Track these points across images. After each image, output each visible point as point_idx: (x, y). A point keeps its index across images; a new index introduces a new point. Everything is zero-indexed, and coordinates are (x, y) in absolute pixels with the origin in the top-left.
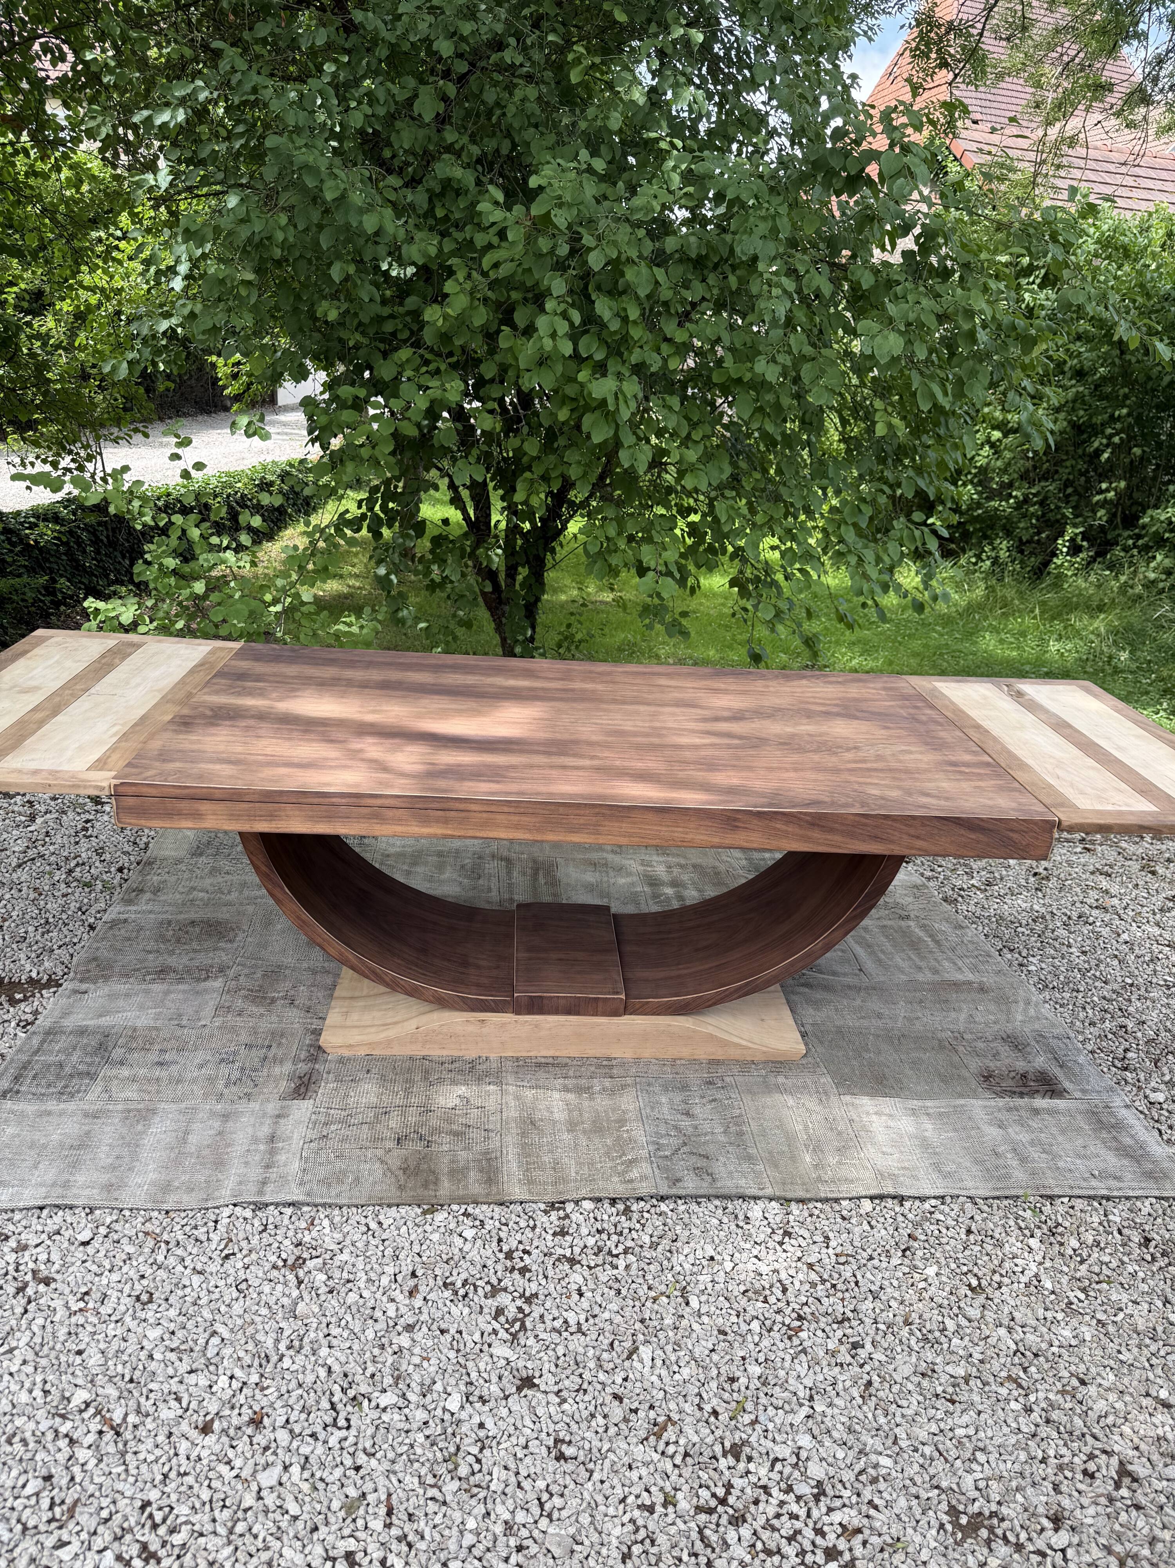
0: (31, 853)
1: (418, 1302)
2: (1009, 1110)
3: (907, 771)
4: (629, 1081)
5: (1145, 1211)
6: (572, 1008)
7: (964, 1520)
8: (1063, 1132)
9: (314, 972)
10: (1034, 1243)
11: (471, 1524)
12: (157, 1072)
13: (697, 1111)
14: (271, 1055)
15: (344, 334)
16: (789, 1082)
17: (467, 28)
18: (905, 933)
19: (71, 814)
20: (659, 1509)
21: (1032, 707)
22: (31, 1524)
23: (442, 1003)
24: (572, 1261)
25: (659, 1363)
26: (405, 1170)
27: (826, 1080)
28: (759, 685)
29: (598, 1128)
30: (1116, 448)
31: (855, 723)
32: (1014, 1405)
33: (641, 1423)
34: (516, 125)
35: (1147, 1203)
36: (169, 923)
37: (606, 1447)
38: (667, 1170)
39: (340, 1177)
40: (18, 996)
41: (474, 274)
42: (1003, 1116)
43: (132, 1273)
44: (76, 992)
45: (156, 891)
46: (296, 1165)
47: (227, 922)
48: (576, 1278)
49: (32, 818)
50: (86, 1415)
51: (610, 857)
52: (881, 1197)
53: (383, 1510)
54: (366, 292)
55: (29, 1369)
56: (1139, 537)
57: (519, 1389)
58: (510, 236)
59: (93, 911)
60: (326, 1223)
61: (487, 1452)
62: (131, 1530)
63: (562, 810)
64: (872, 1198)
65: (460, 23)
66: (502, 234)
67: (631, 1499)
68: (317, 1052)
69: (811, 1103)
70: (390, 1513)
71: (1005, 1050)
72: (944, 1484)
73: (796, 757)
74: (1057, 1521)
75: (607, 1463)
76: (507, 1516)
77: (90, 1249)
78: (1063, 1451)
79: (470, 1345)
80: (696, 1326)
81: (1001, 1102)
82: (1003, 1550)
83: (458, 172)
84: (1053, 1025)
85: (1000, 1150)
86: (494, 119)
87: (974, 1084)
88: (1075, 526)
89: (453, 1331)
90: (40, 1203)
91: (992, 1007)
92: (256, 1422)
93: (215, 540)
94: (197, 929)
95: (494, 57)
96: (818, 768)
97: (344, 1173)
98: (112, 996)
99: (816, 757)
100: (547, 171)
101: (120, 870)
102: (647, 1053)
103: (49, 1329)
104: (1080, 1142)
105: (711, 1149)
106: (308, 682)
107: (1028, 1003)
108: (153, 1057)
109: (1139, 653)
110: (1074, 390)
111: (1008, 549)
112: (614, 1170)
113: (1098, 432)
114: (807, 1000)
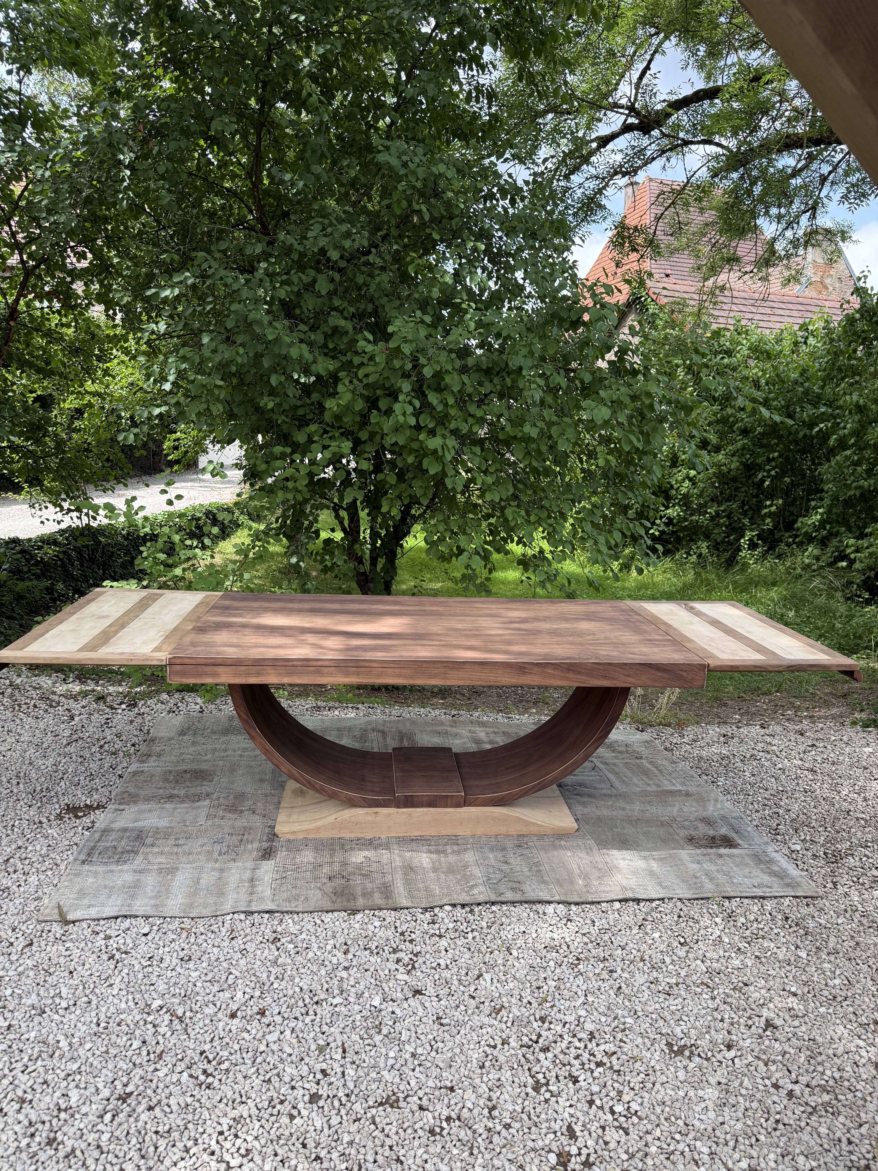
0: (75, 737)
1: (350, 956)
2: (704, 855)
3: (623, 644)
4: (469, 846)
5: (786, 904)
6: (432, 803)
7: (675, 1048)
8: (737, 866)
9: (266, 796)
10: (718, 920)
11: (392, 1054)
12: (176, 849)
13: (512, 861)
14: (245, 838)
15: (275, 417)
16: (568, 844)
17: (347, 244)
18: (639, 766)
19: (96, 715)
20: (499, 1046)
21: (699, 614)
22: (137, 1062)
23: (352, 804)
24: (440, 936)
25: (495, 981)
26: (335, 894)
27: (591, 842)
28: (536, 606)
29: (451, 870)
30: (773, 479)
31: (593, 623)
32: (704, 996)
33: (486, 1008)
34: (376, 295)
35: (787, 899)
36: (170, 772)
37: (467, 1018)
38: (495, 889)
39: (296, 898)
40: (80, 814)
41: (355, 381)
42: (700, 858)
43: (177, 947)
44: (117, 810)
45: (159, 755)
46: (268, 893)
47: (207, 770)
48: (444, 943)
49: (72, 718)
50: (161, 1013)
51: (449, 729)
52: (626, 900)
53: (340, 1050)
54: (291, 391)
55: (124, 992)
56: (796, 536)
57: (414, 996)
58: (377, 360)
59: (120, 767)
60: (290, 921)
61: (397, 1024)
62: (195, 1063)
63: (425, 665)
64: (620, 901)
65: (343, 242)
66: (372, 358)
67: (483, 1043)
68: (273, 836)
69: (583, 855)
70: (344, 1051)
71: (702, 826)
72: (664, 1031)
73: (559, 639)
74: (729, 1047)
75: (468, 1026)
76: (412, 1050)
77: (149, 937)
78: (734, 1015)
79: (383, 976)
80: (516, 964)
81: (699, 851)
82: (697, 1059)
83: (342, 323)
84: (732, 812)
85: (698, 875)
86: (363, 293)
87: (682, 842)
88: (752, 530)
89: (372, 970)
90: (116, 914)
91: (694, 804)
92: (262, 1013)
93: (188, 542)
94: (189, 775)
95: (363, 259)
96: (571, 643)
97: (298, 895)
98: (140, 812)
99: (570, 639)
100: (398, 323)
101: (133, 745)
102: (479, 831)
103: (132, 974)
104: (747, 870)
105: (521, 878)
107: (716, 801)
108: (171, 842)
109: (801, 612)
110: (741, 442)
111: (708, 547)
112: (462, 890)
113: (760, 468)
114: (579, 802)
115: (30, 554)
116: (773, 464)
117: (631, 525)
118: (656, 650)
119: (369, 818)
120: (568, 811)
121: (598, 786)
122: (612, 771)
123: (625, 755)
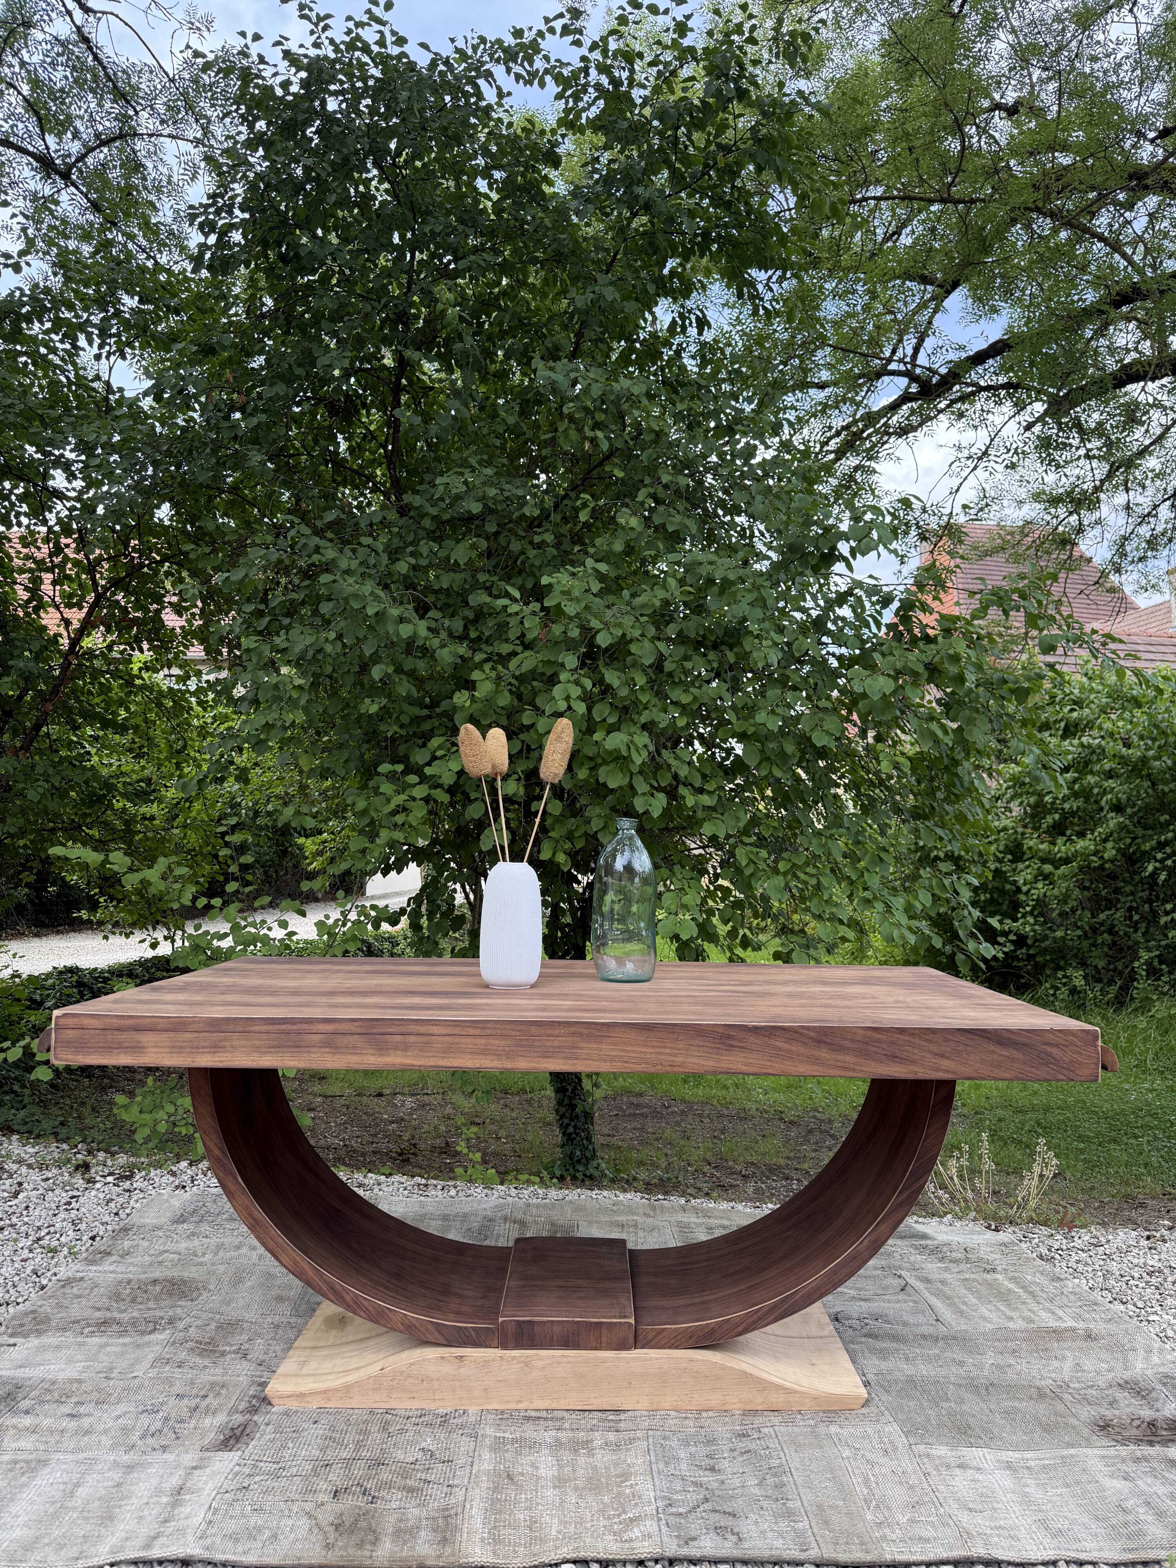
0: (4, 1223)
2: (1137, 1460)
3: (930, 1008)
4: (639, 1434)
6: (569, 1340)
9: (277, 1326)
12: (65, 1423)
13: (724, 1465)
14: (205, 1404)
16: (845, 1432)
18: (990, 1285)
19: (59, 1192)
23: (417, 1337)
26: (337, 1527)
27: (893, 1430)
29: (594, 1485)
31: (874, 987)
36: (129, 1282)
38: (679, 1527)
39: (252, 1533)
42: (1130, 1467)
45: (125, 1254)
46: (200, 1516)
47: (193, 1280)
52: (970, 1562)
59: (49, 1273)
64: (956, 1563)
68: (260, 1402)
69: (876, 1456)
71: (1125, 1400)
81: (1124, 1452)
85: (1129, 1504)
87: (1086, 1432)
88: (1148, 949)
91: (1105, 1355)
94: (158, 1288)
97: (259, 1529)
98: (41, 1349)
101: (93, 1238)
102: (665, 1402)
105: (738, 1505)
107: (1149, 1351)
108: (66, 1408)
110: (1114, 821)
111: (1085, 977)
112: (609, 1529)
113: (1147, 856)
114: (872, 1351)
115: (90, 988)
116: (1168, 850)
117: (947, 882)
119: (447, 1369)
120: (849, 1365)
121: (911, 1320)
122: (938, 1294)
123: (963, 1266)
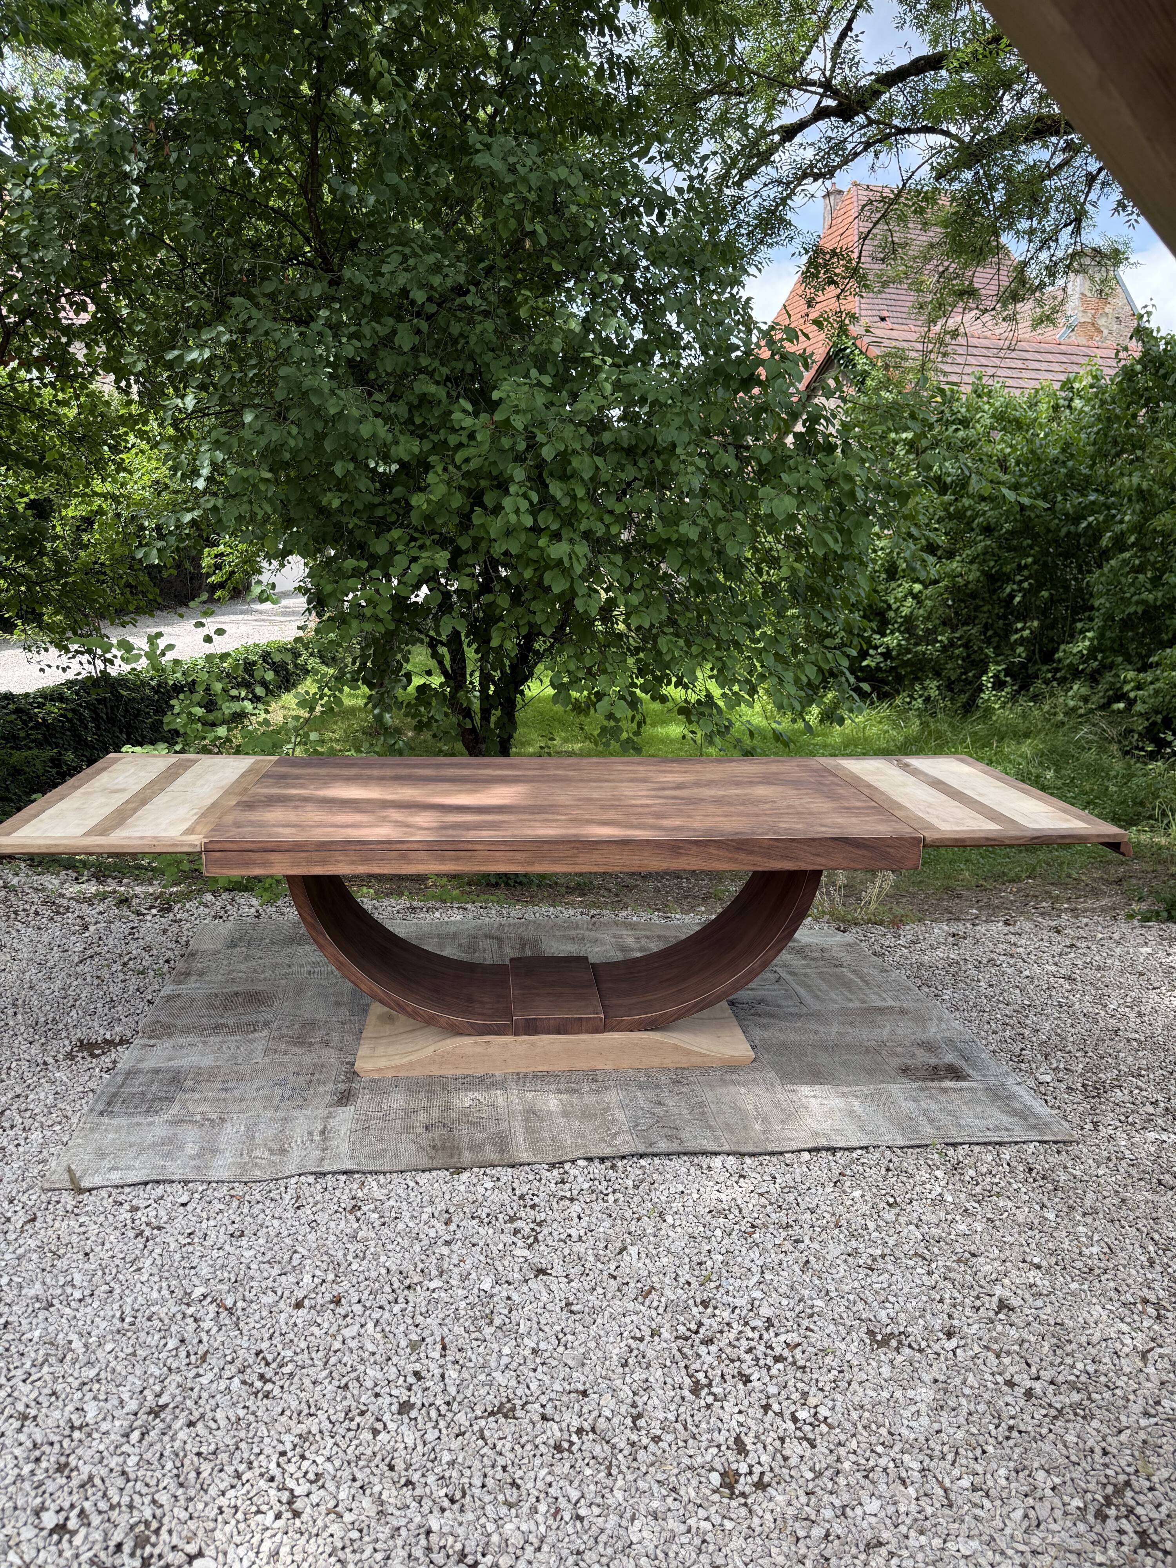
0: (89, 952)
1: (453, 1227)
2: (922, 1090)
3: (811, 813)
4: (611, 1083)
5: (1030, 1151)
6: (561, 1029)
7: (879, 1337)
8: (966, 1103)
9: (343, 1023)
10: (939, 1174)
11: (506, 1351)
12: (223, 1095)
13: (667, 1101)
14: (315, 1078)
15: (344, 520)
16: (741, 1078)
17: (436, 280)
18: (838, 977)
19: (118, 924)
20: (648, 1338)
21: (915, 772)
22: (174, 1366)
23: (456, 1031)
24: (572, 1200)
25: (643, 1255)
26: (433, 1147)
27: (772, 1075)
28: (698, 767)
29: (587, 1114)
30: (1026, 593)
31: (773, 787)
32: (919, 1270)
33: (631, 1290)
34: (478, 350)
35: (1032, 1145)
36: (216, 995)
37: (605, 1304)
38: (644, 1137)
39: (382, 1154)
40: (97, 1052)
41: (450, 468)
42: (916, 1093)
43: (225, 1220)
44: (146, 1045)
45: (201, 974)
46: (345, 1147)
47: (265, 992)
48: (576, 1208)
49: (86, 928)
50: (205, 1303)
51: (586, 933)
52: (817, 1150)
53: (439, 1347)
54: (363, 483)
55: (156, 1278)
56: (1057, 670)
57: (536, 1277)
58: (479, 437)
59: (149, 990)
60: (374, 1184)
61: (514, 1313)
62: (249, 1366)
63: (546, 846)
64: (810, 1151)
65: (431, 278)
66: (472, 436)
67: (626, 1334)
68: (353, 1075)
69: (761, 1092)
70: (444, 1348)
71: (920, 1053)
72: (864, 1316)
73: (725, 809)
74: (950, 1335)
75: (607, 1314)
76: (533, 1345)
77: (189, 1208)
78: (956, 1295)
79: (496, 1252)
80: (671, 1233)
81: (915, 1085)
82: (907, 1351)
83: (432, 389)
84: (961, 1033)
85: (914, 1115)
86: (459, 347)
87: (893, 1074)
88: (997, 663)
89: (481, 1244)
90: (145, 1179)
91: (911, 1024)
92: (337, 1301)
93: (234, 692)
94: (240, 999)
95: (458, 301)
96: (741, 814)
97: (385, 1151)
98: (177, 1047)
99: (742, 808)
100: (506, 386)
101: (167, 961)
102: (625, 1064)
103: (166, 1255)
104: (979, 1109)
105: (679, 1123)
106: (336, 778)
107: (940, 1019)
108: (218, 1085)
109: (1063, 772)
110: (983, 543)
111: (938, 687)
112: (602, 1139)
113: (1008, 579)
114: (758, 1025)
115: (28, 714)
116: (1026, 573)
117: (830, 656)
118: (854, 820)
119: (478, 1049)
120: (742, 1036)
121: (784, 1003)
122: (802, 984)
123: (820, 963)
